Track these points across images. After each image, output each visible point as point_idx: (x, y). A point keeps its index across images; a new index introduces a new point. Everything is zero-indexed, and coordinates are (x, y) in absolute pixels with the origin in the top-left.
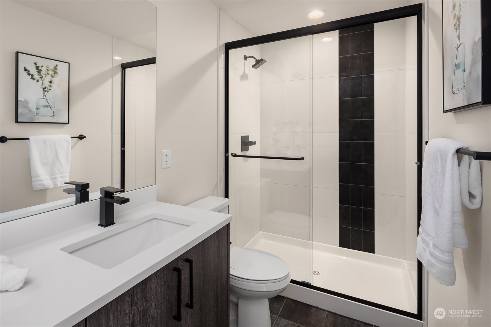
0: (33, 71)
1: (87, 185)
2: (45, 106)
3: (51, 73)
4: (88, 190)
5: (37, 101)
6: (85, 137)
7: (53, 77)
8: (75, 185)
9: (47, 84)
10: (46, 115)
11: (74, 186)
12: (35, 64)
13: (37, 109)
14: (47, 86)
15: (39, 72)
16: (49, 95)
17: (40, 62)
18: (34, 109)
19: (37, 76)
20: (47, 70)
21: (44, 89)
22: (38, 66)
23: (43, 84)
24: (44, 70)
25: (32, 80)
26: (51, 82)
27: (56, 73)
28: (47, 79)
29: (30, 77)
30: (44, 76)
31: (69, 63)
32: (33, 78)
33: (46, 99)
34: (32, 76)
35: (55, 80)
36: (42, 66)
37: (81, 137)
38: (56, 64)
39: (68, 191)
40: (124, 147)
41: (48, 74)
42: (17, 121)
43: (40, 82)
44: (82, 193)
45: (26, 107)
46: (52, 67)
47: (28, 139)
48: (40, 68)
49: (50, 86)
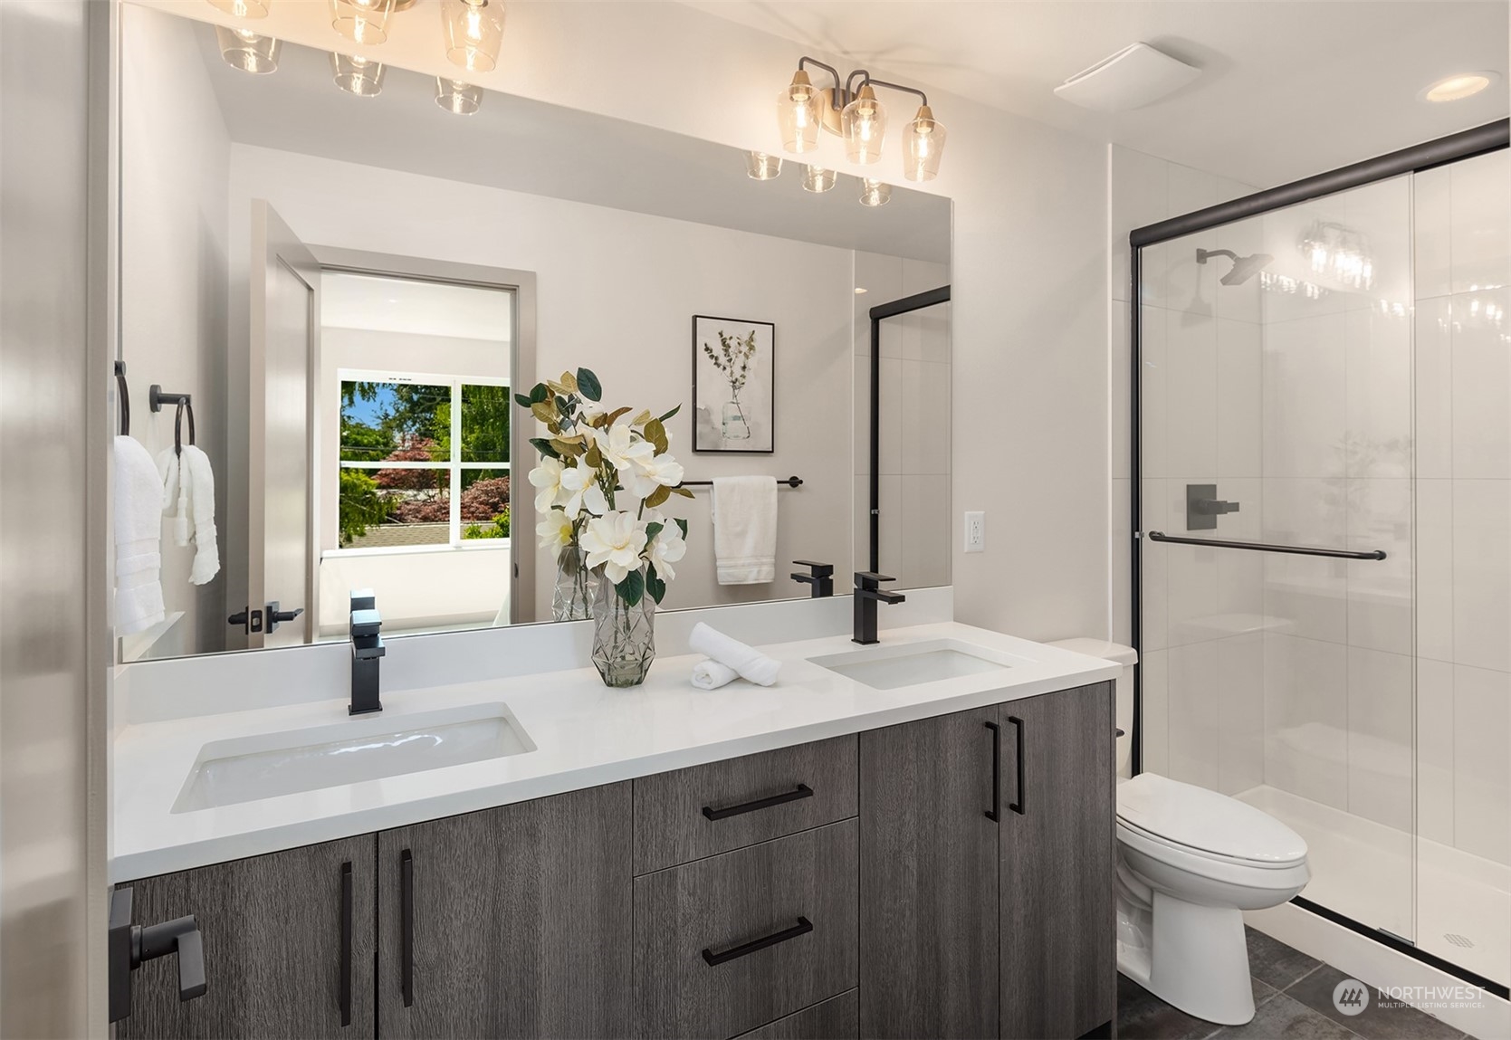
0: (718, 349)
1: (829, 569)
2: (736, 418)
3: (745, 349)
4: (830, 577)
5: (724, 407)
6: (801, 482)
7: (747, 356)
8: (810, 567)
9: (738, 373)
10: (737, 437)
11: (808, 571)
12: (721, 334)
13: (724, 424)
14: (738, 377)
15: (726, 351)
16: (741, 393)
17: (729, 329)
18: (718, 425)
19: (723, 360)
20: (739, 343)
21: (734, 383)
22: (725, 339)
23: (732, 373)
24: (733, 343)
25: (715, 366)
26: (744, 368)
27: (752, 348)
28: (739, 361)
29: (714, 361)
30: (733, 357)
31: (773, 325)
32: (717, 364)
33: (737, 403)
34: (717, 358)
35: (751, 363)
36: (731, 338)
37: (794, 482)
38: (751, 331)
39: (799, 578)
40: (877, 508)
41: (740, 352)
42: (695, 450)
43: (728, 369)
44: (822, 581)
45: (708, 421)
46: (746, 338)
47: (711, 483)
48: (728, 342)
49: (743, 376)
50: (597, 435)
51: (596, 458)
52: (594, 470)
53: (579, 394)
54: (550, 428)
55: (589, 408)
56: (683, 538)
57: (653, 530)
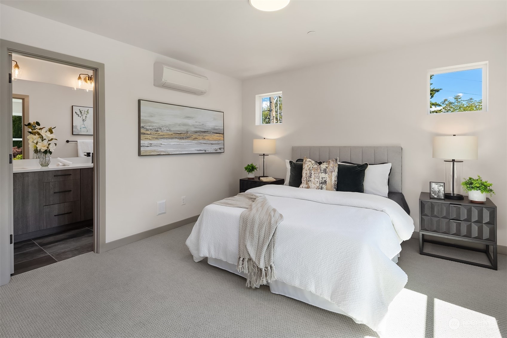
0: (79, 113)
2: (83, 128)
3: (86, 113)
5: (80, 125)
7: (87, 115)
9: (84, 118)
10: (84, 132)
11: (86, 154)
12: (80, 110)
13: (81, 129)
15: (81, 113)
16: (85, 123)
17: (81, 109)
18: (79, 129)
19: (80, 115)
21: (83, 120)
23: (83, 118)
24: (83, 112)
25: (78, 117)
26: (86, 117)
27: (88, 113)
28: (85, 115)
30: (83, 115)
33: (84, 125)
34: (78, 115)
42: (73, 134)
43: (82, 117)
44: (88, 155)
45: (76, 128)
46: (86, 110)
47: (77, 141)
48: (81, 111)
49: (86, 119)
50: (39, 131)
51: (39, 134)
52: (39, 136)
53: (36, 125)
54: (31, 130)
55: (38, 127)
56: (56, 146)
57: (49, 144)
